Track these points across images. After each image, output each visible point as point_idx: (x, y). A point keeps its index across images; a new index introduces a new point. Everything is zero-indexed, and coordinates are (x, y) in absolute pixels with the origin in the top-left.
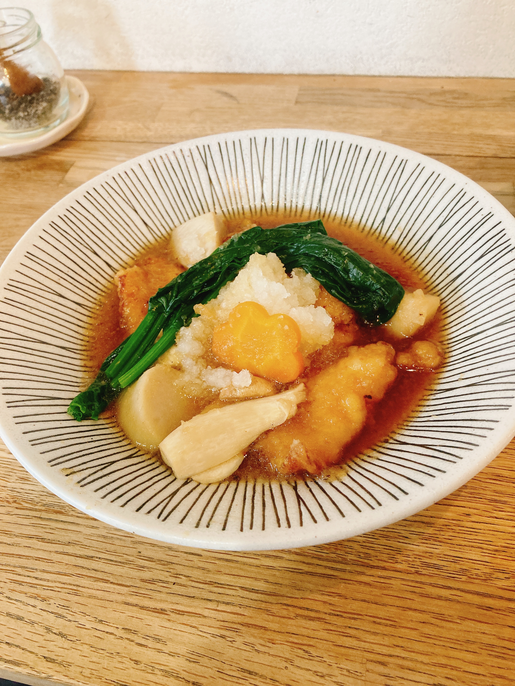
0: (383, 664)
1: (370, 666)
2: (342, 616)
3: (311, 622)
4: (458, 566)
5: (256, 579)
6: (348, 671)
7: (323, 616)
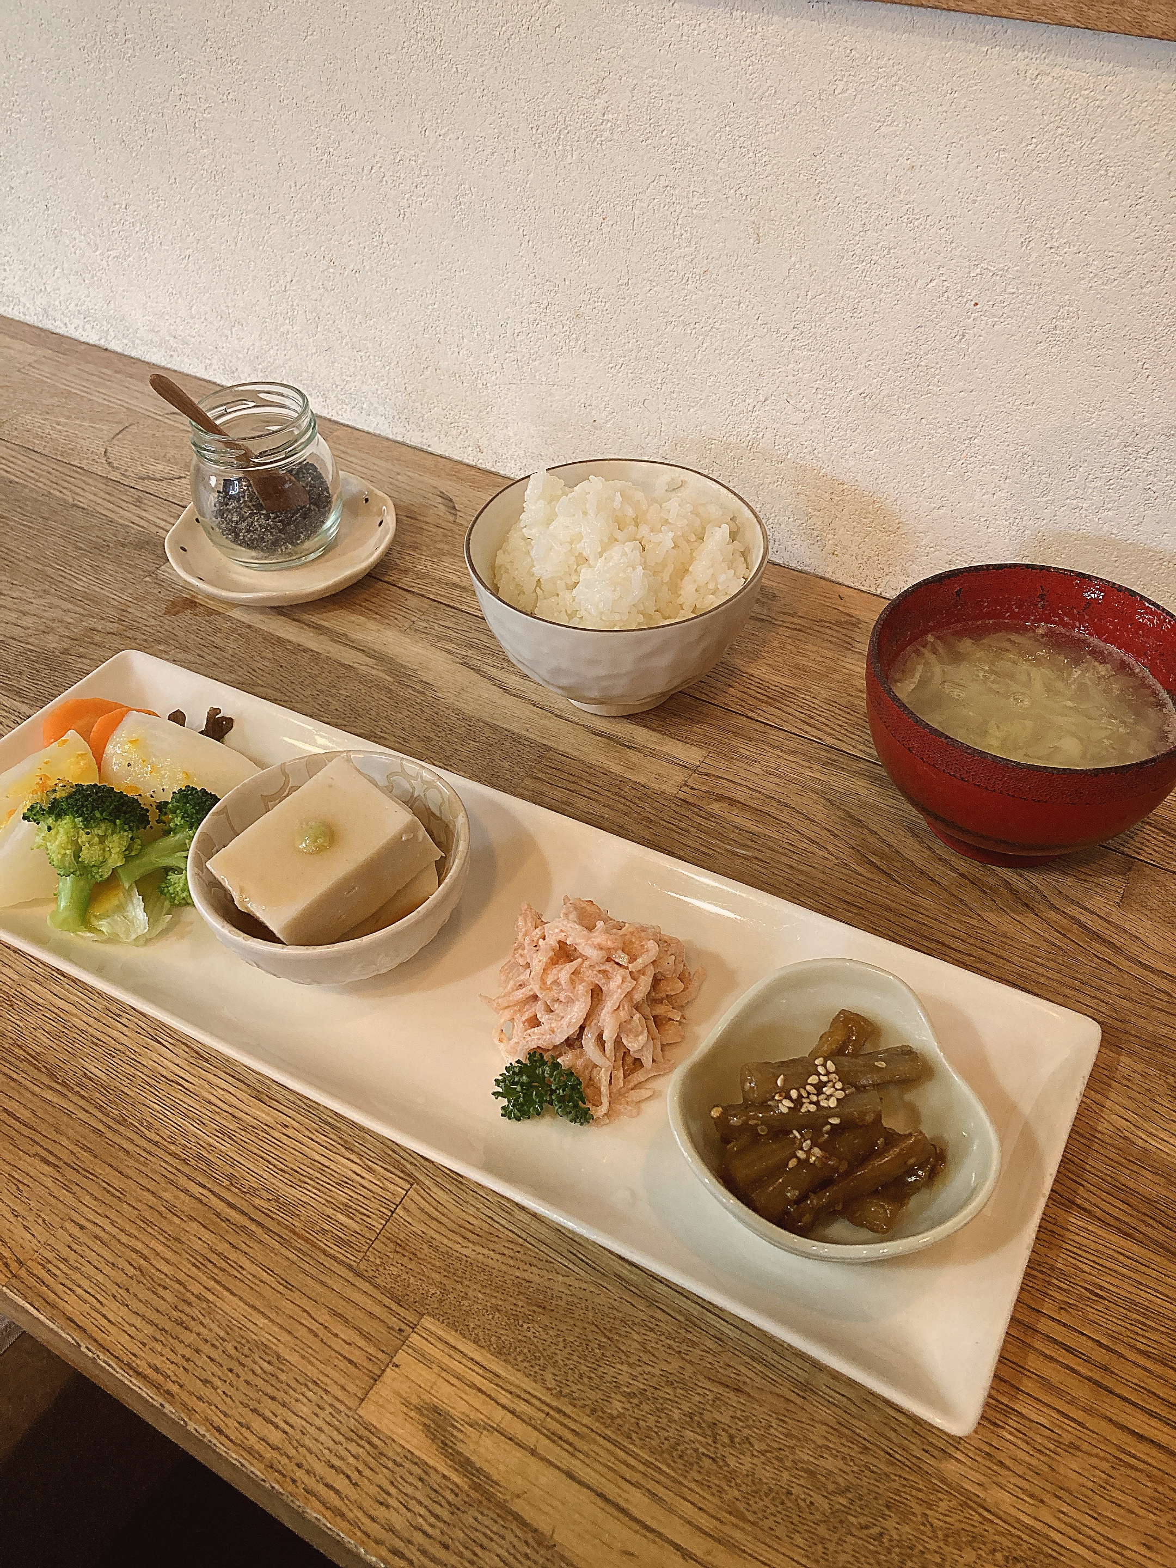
0: (82, 1228)
1: (69, 1225)
2: (78, 1172)
3: (46, 1166)
4: (231, 1170)
5: (25, 1106)
6: (44, 1220)
7: (61, 1164)
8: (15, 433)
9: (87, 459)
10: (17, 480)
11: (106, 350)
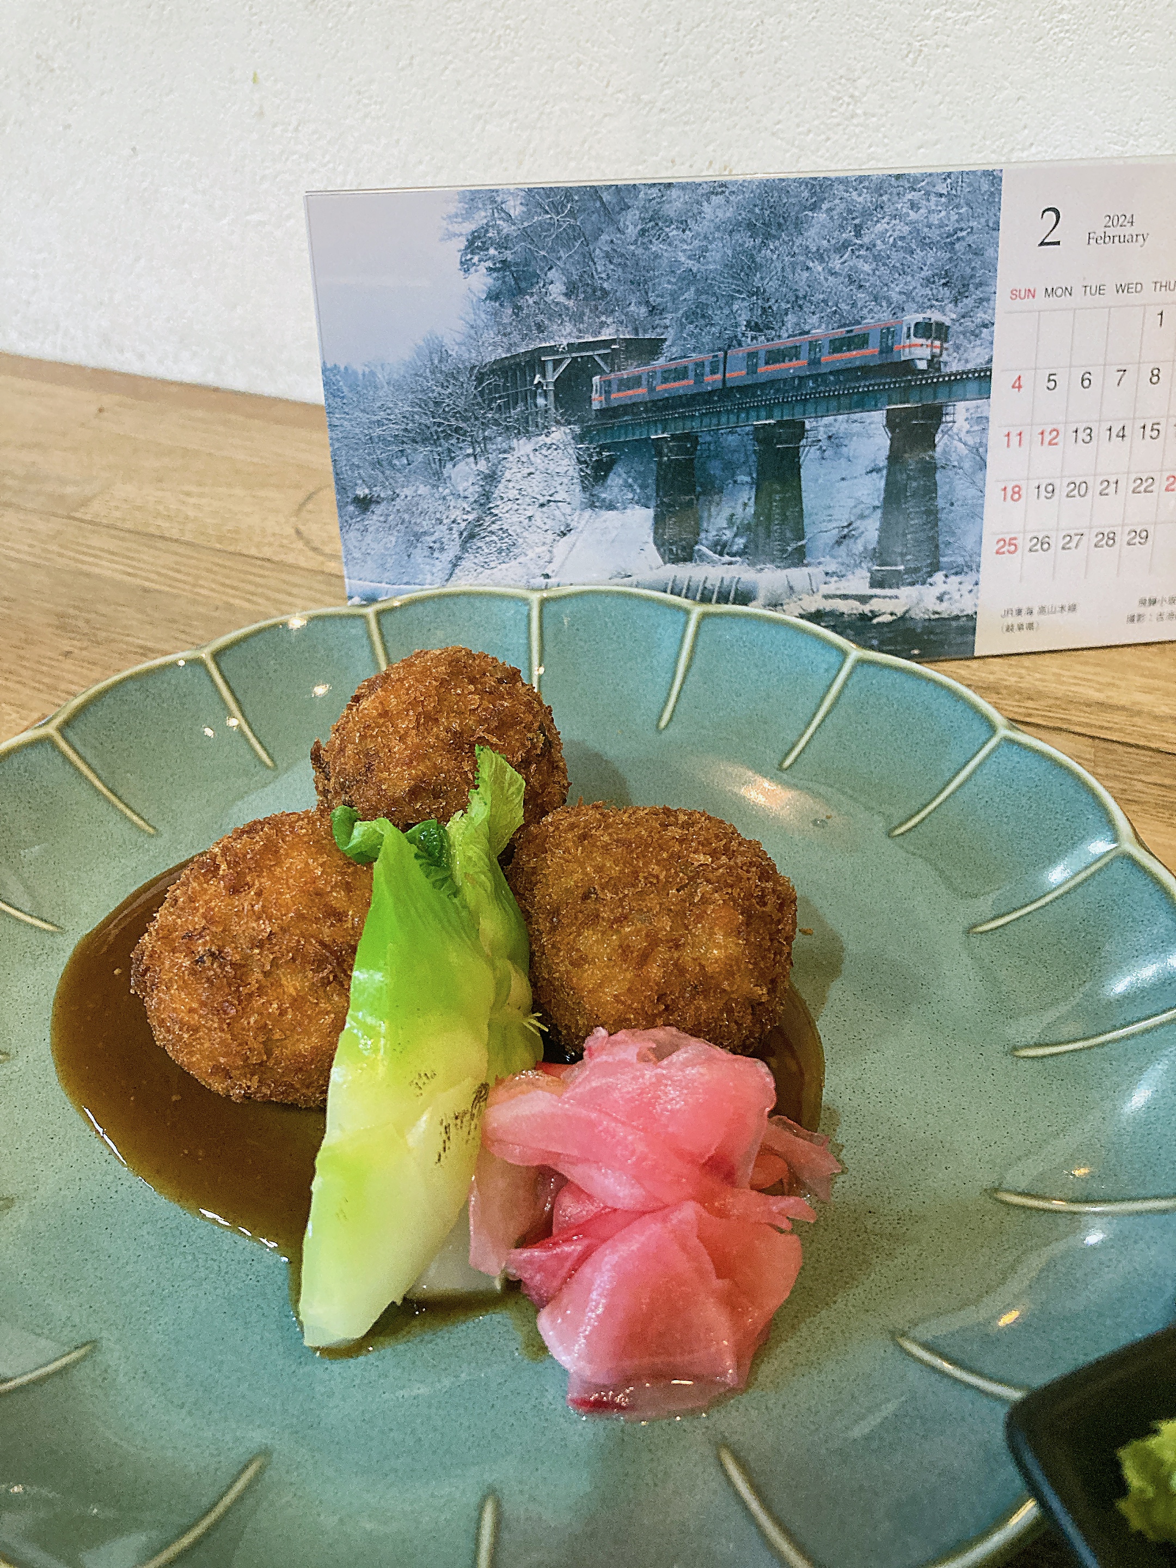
8: (118, 514)
9: (270, 544)
10: (157, 587)
11: (216, 390)
